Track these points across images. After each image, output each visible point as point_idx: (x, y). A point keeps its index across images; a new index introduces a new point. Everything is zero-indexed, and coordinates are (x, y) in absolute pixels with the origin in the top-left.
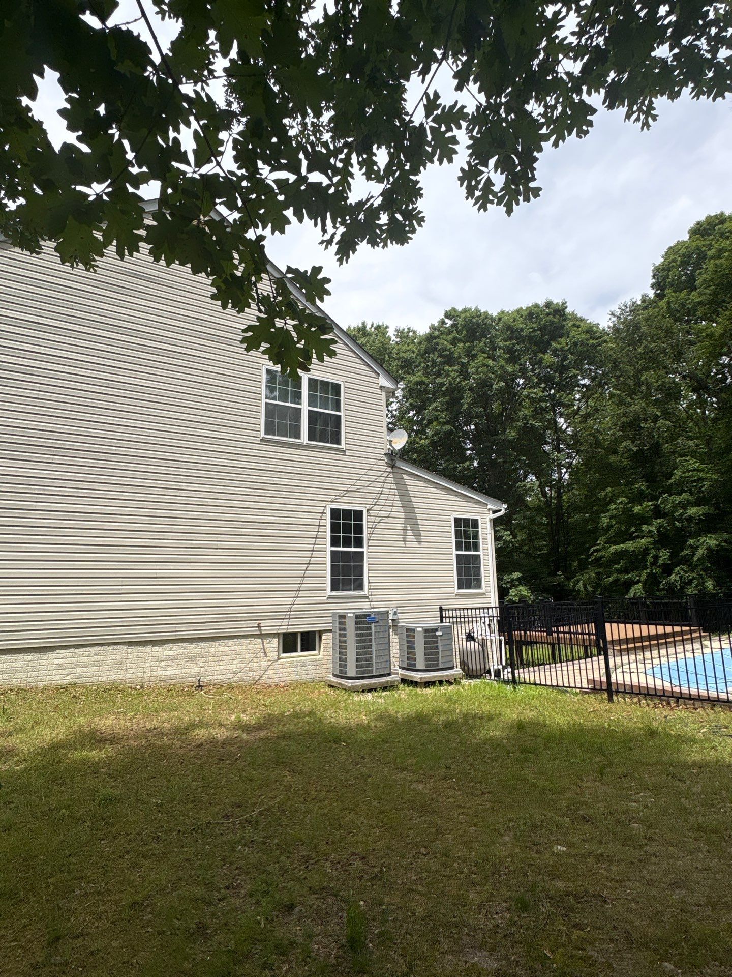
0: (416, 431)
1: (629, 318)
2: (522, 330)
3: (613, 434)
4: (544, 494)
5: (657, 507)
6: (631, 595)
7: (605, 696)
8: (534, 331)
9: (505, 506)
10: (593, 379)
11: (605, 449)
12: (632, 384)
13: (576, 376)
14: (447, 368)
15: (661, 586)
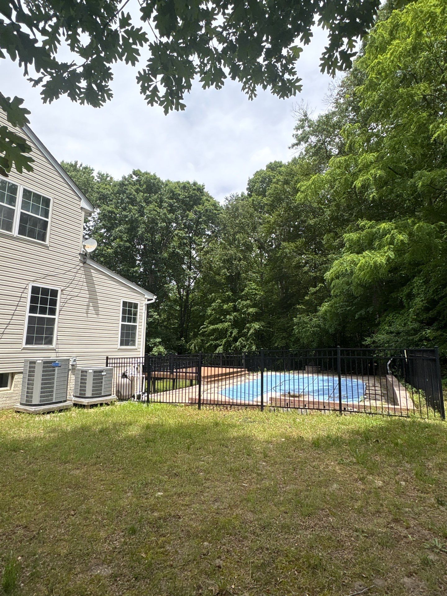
0: (105, 243)
1: (235, 203)
2: (179, 195)
3: (219, 264)
4: (179, 293)
5: (235, 306)
6: (217, 352)
7: (197, 406)
8: (186, 197)
9: (155, 297)
10: (213, 232)
11: (214, 272)
12: (231, 239)
13: (204, 228)
14: (130, 206)
15: (232, 348)
